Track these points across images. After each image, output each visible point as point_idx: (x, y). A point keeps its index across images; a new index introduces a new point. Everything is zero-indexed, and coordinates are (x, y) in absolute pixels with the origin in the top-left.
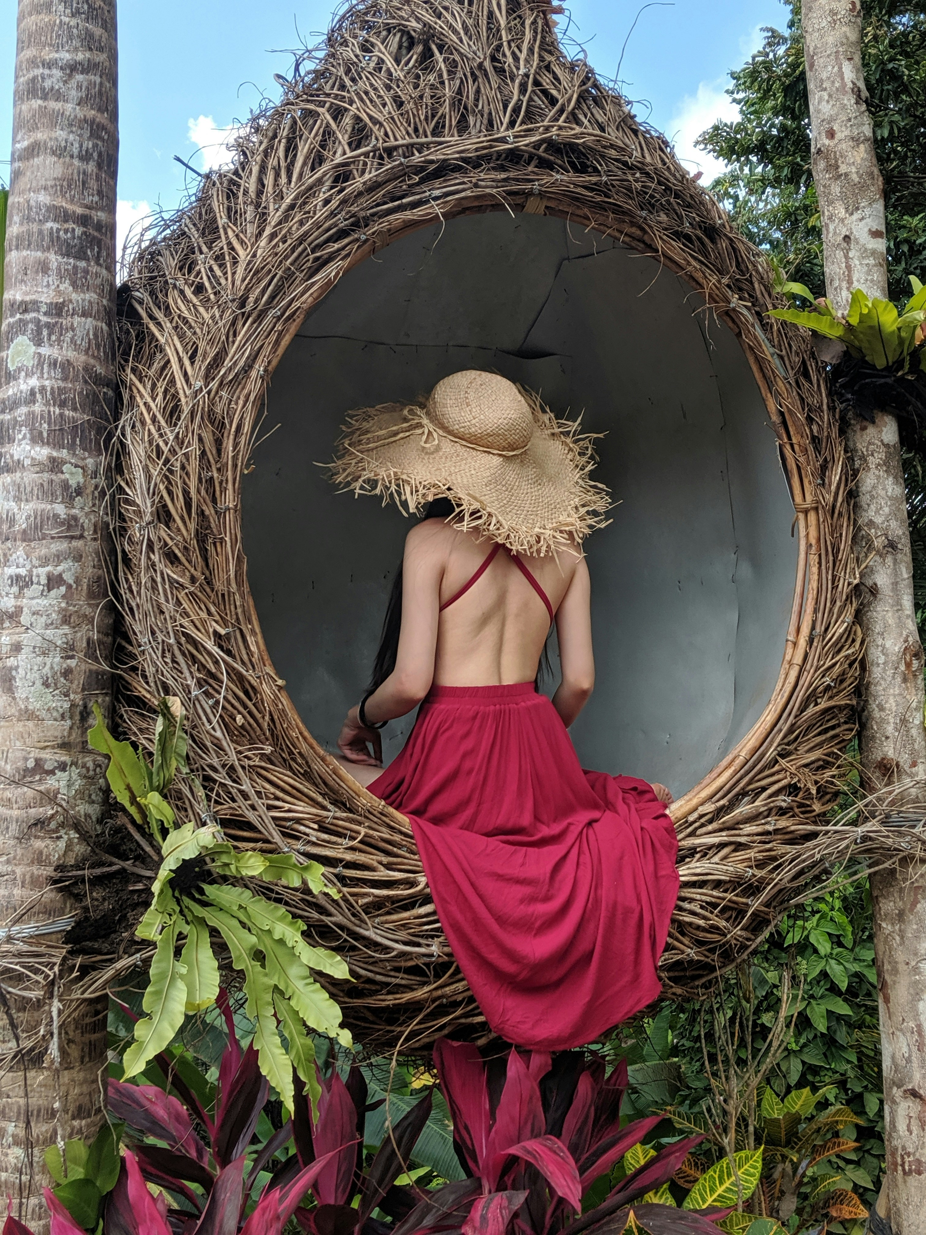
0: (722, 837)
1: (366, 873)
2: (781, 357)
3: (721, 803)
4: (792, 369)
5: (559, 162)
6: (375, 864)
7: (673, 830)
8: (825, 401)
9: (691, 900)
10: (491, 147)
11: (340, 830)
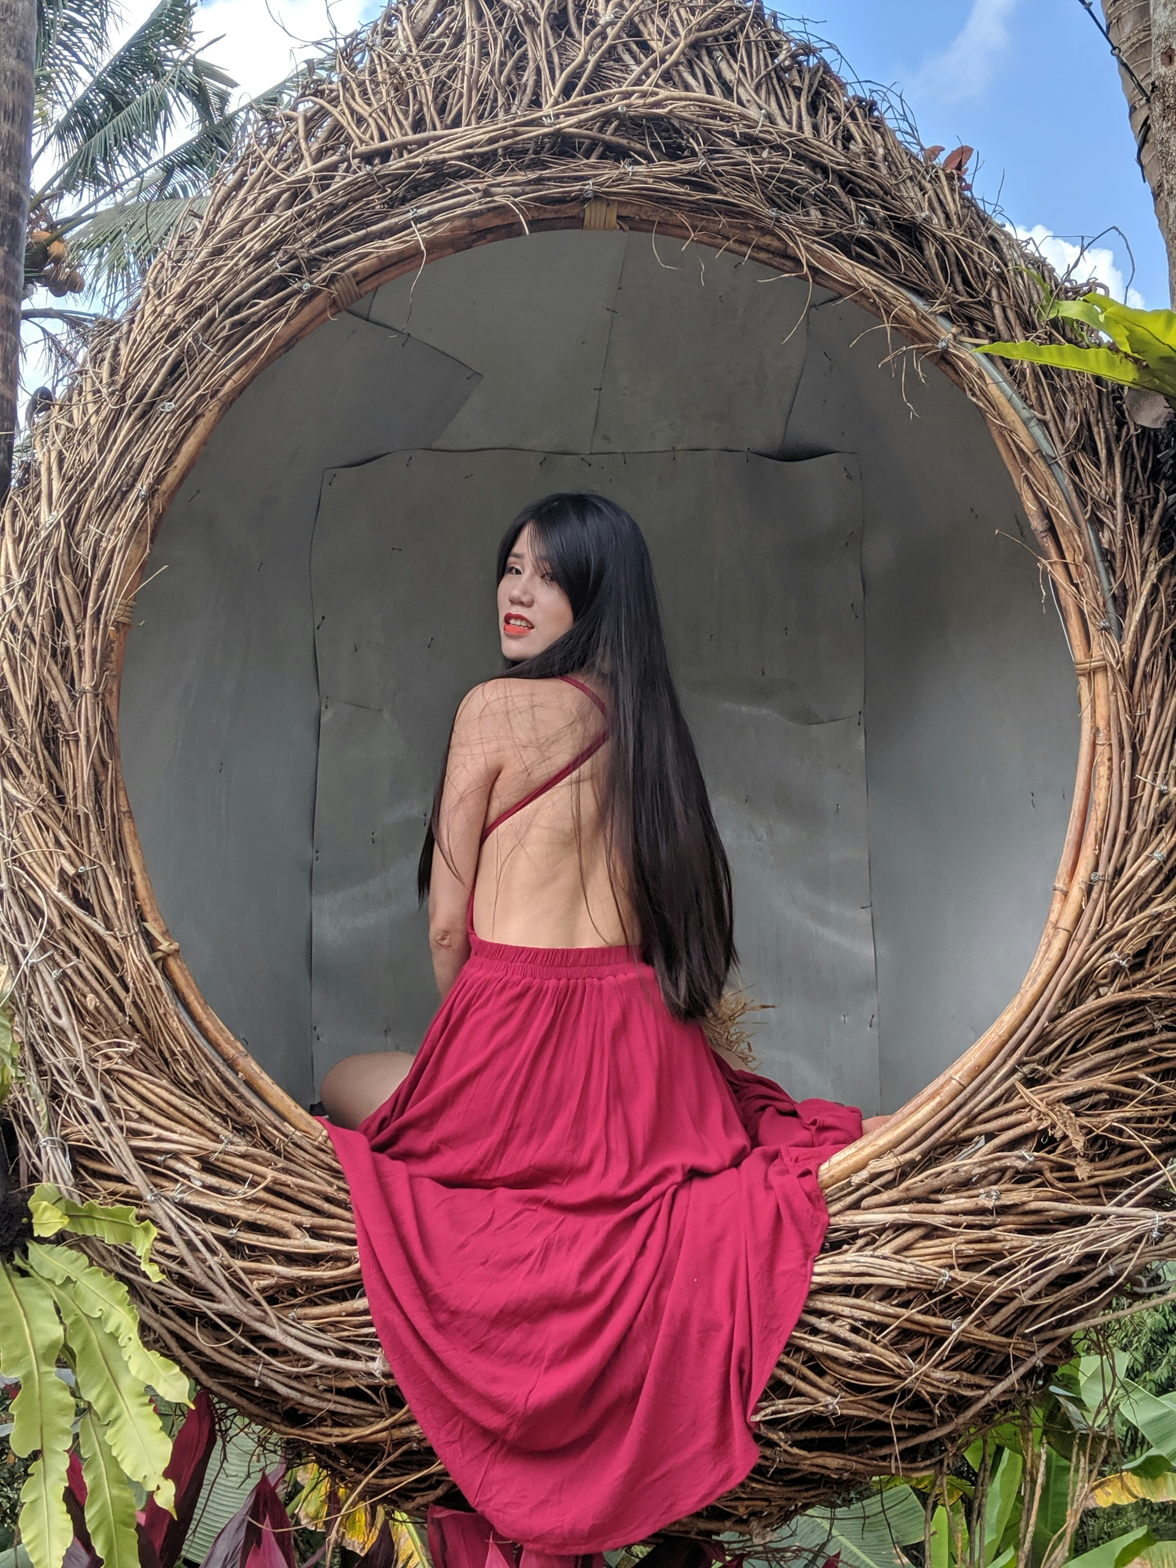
0: (903, 1214)
1: (273, 1240)
2: (1044, 424)
3: (908, 1156)
4: (1063, 441)
5: (638, 146)
6: (288, 1227)
7: (819, 1197)
8: (1120, 490)
9: (835, 1317)
10: (516, 134)
11: (238, 1171)
